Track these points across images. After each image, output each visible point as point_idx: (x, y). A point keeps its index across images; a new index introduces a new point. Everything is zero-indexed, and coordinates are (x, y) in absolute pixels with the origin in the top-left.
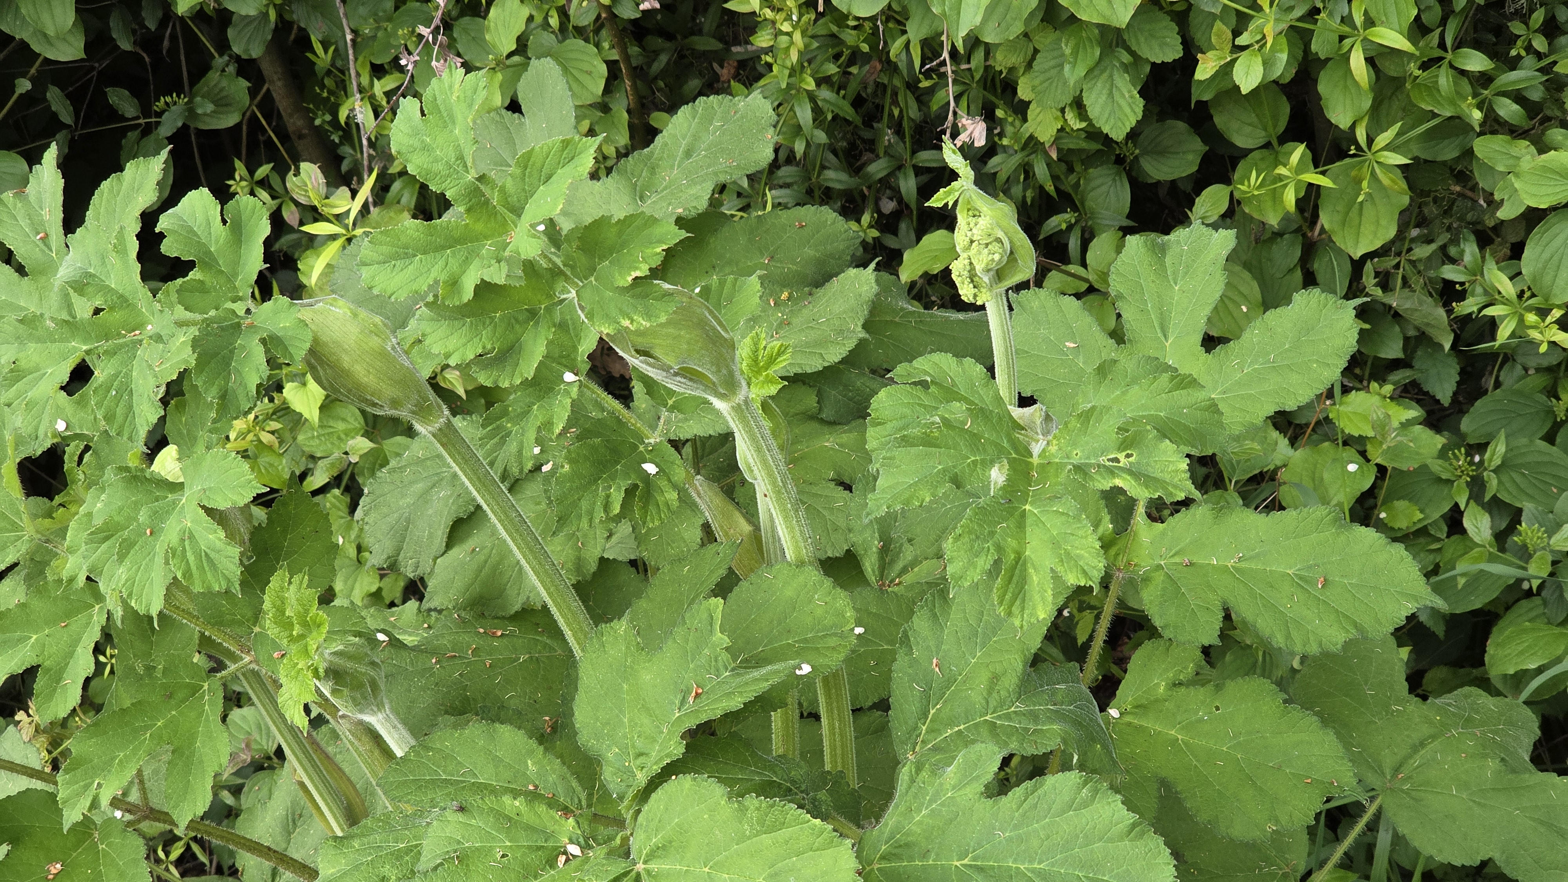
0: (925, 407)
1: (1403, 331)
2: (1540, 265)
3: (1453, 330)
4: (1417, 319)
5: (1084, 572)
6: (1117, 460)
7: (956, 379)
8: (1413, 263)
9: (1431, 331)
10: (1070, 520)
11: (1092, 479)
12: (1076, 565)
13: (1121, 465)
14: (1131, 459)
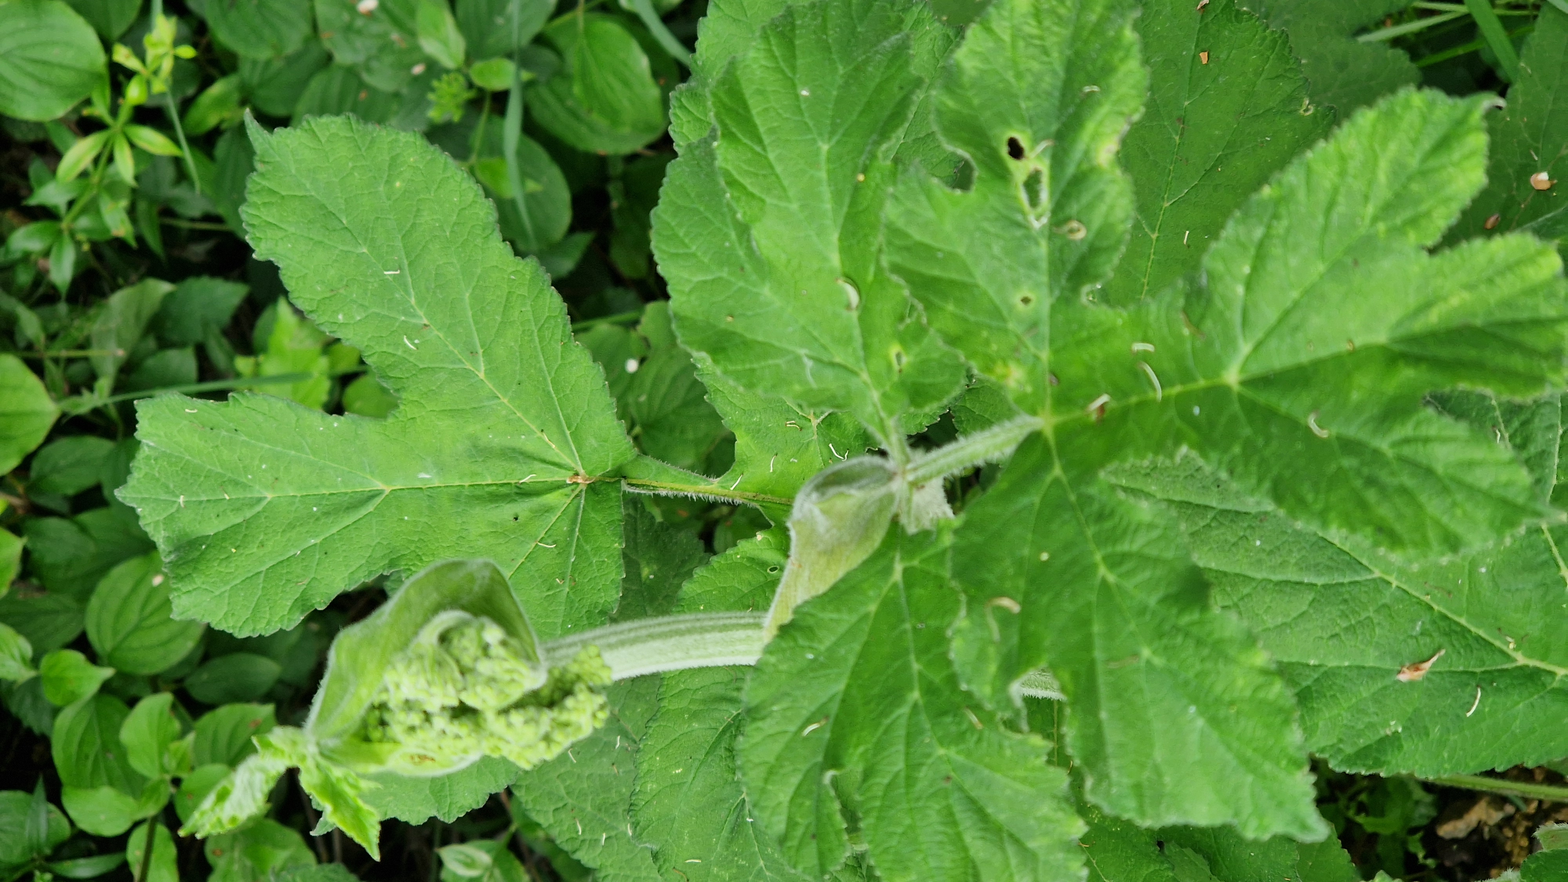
0: (913, 767)
1: (153, 353)
2: (47, 91)
3: (142, 278)
4: (132, 333)
5: (1443, 144)
6: (1032, 183)
7: (805, 713)
8: (52, 337)
9: (148, 311)
10: (1280, 227)
11: (1105, 230)
12: (1423, 174)
13: (1044, 167)
14: (1024, 142)
